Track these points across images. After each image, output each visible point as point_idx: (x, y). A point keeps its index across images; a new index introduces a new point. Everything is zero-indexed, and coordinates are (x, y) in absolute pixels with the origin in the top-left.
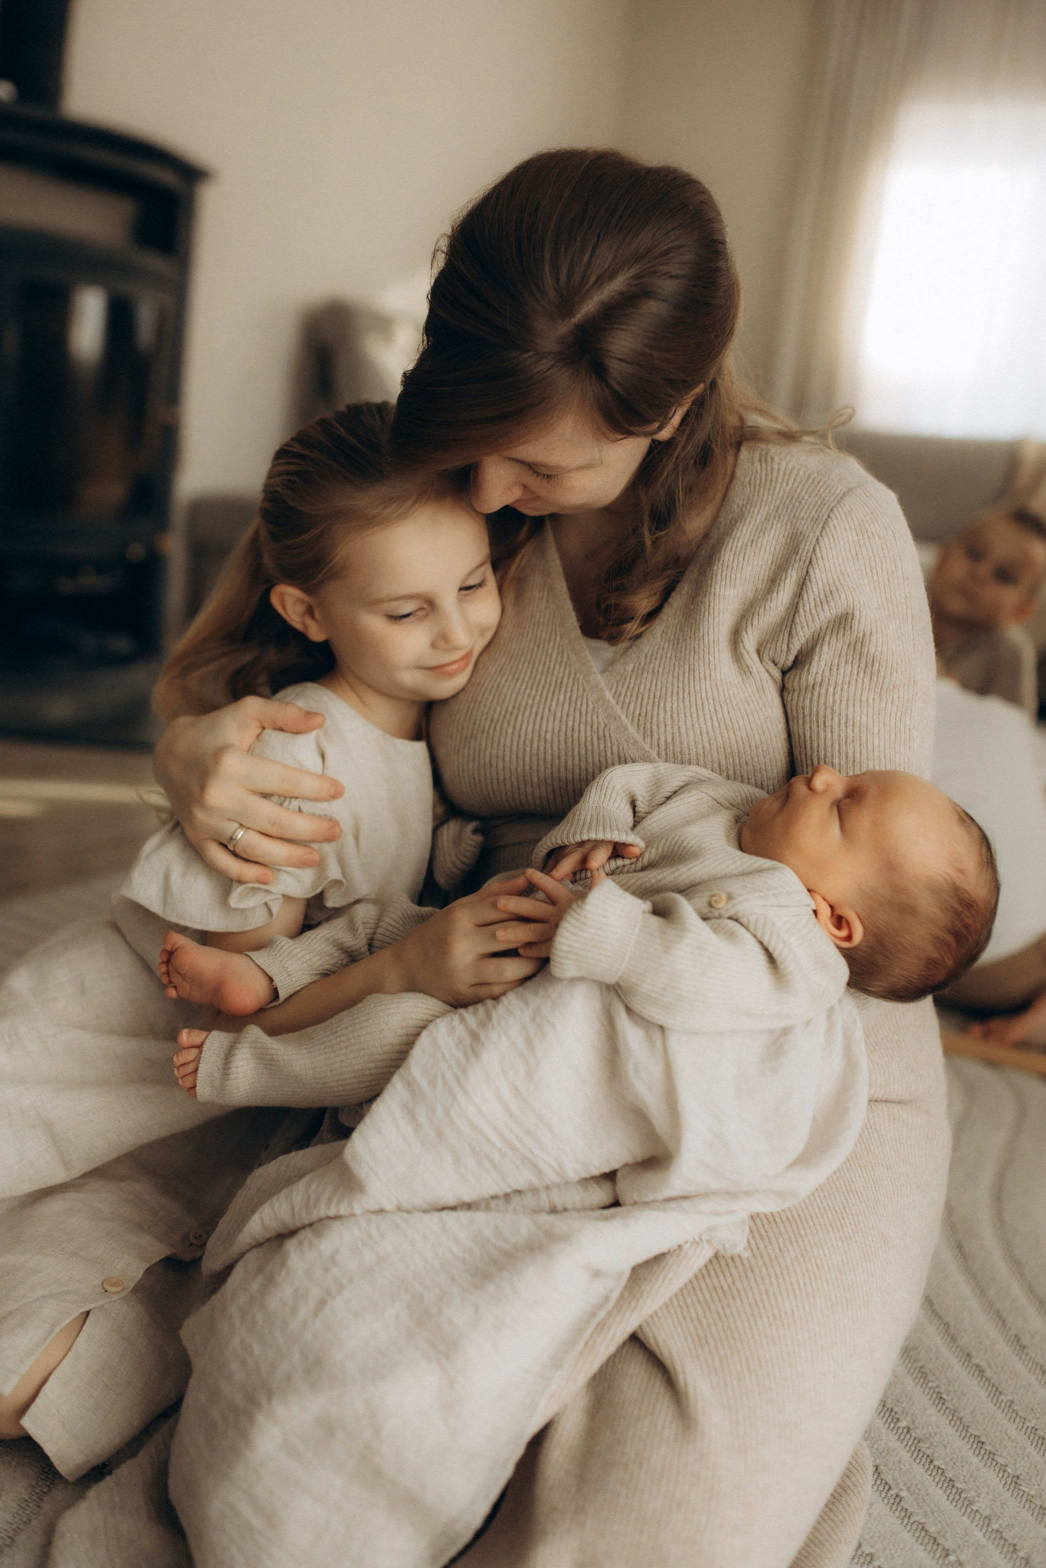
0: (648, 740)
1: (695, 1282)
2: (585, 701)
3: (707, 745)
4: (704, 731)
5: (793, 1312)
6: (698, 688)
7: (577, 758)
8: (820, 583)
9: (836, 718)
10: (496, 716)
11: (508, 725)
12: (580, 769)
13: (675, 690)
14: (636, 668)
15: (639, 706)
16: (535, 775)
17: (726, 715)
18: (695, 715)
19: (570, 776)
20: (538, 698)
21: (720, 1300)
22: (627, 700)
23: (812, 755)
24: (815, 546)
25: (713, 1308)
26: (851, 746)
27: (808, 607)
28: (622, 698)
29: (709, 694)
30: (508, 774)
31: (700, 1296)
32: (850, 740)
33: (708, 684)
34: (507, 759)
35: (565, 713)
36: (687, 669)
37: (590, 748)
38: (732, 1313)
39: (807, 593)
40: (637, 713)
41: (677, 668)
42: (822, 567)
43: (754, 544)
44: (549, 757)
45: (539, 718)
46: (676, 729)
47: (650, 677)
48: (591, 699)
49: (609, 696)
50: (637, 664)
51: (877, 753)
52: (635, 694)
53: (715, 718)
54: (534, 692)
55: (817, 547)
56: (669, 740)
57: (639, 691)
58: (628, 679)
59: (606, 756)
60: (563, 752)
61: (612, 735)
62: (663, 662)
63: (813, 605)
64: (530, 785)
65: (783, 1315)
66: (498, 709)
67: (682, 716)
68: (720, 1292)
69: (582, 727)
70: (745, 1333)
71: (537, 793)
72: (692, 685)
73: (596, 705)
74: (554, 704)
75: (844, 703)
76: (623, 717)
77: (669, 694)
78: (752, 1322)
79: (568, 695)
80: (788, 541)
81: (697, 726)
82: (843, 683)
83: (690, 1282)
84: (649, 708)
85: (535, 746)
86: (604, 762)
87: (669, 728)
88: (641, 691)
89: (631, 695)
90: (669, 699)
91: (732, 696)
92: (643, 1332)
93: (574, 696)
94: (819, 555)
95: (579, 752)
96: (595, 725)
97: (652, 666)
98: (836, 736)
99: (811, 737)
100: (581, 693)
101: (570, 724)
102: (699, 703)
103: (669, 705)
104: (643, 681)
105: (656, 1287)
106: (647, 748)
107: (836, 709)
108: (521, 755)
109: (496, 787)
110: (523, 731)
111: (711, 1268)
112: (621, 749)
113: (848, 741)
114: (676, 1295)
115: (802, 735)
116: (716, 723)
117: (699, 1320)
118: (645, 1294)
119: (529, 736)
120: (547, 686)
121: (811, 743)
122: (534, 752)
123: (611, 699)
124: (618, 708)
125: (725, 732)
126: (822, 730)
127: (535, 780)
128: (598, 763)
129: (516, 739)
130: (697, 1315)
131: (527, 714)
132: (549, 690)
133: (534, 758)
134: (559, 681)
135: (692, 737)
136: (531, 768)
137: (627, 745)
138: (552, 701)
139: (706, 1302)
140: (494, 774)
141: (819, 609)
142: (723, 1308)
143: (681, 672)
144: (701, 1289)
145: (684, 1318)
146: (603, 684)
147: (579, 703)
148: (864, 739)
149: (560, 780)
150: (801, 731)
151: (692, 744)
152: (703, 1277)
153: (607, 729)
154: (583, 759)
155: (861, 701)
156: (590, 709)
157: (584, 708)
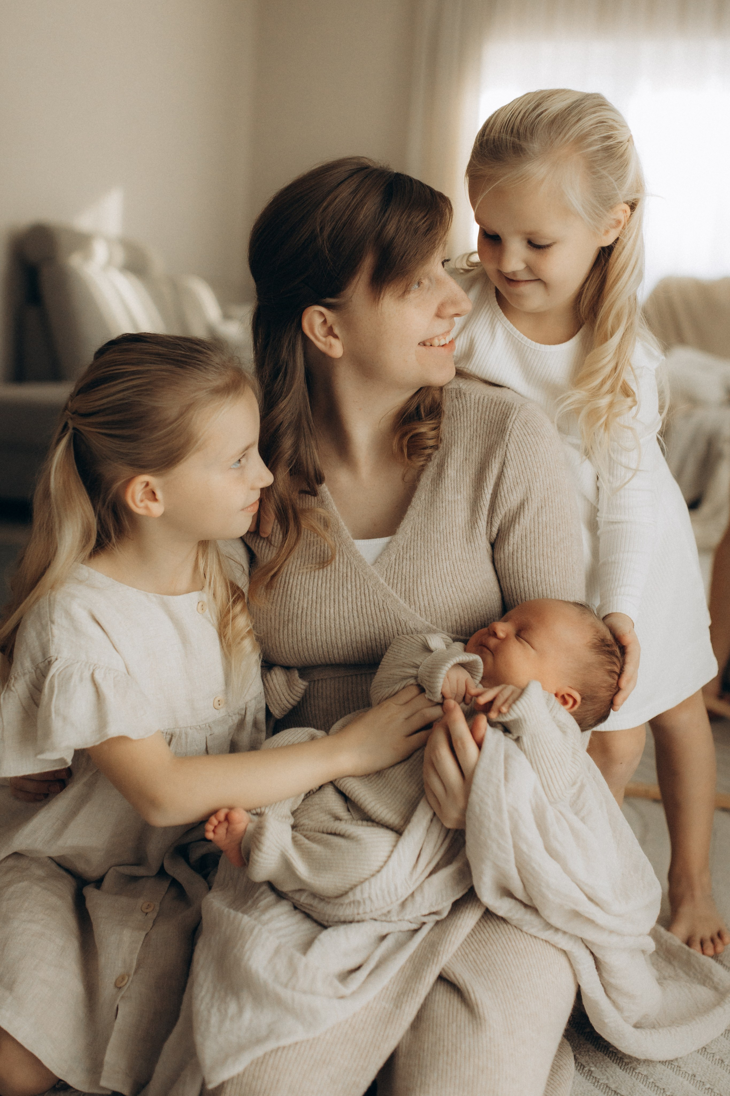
0: (413, 607)
1: (468, 939)
2: (366, 586)
3: (451, 604)
4: (448, 595)
5: (525, 948)
6: (441, 566)
7: (367, 626)
8: (511, 477)
9: (529, 571)
10: (305, 606)
11: (316, 611)
12: (370, 633)
13: (427, 570)
14: (398, 557)
15: (404, 586)
16: (339, 642)
17: (460, 583)
18: (441, 586)
19: (364, 639)
20: (332, 589)
21: (484, 947)
22: (395, 581)
23: (517, 598)
24: (506, 451)
25: (481, 953)
26: (540, 587)
27: (503, 493)
28: (391, 581)
29: (449, 570)
30: (320, 644)
31: (473, 947)
32: (539, 583)
33: (448, 563)
34: (319, 634)
35: (354, 597)
36: (434, 554)
37: (375, 618)
38: (492, 954)
39: (502, 484)
40: (403, 590)
41: (426, 554)
42: (512, 466)
43: (467, 461)
44: (348, 629)
45: (337, 603)
46: (430, 597)
47: (408, 563)
48: (370, 585)
49: (382, 581)
50: (398, 555)
51: (556, 587)
52: (400, 576)
53: (453, 585)
54: (328, 585)
55: (508, 451)
56: (427, 605)
57: (402, 573)
58: (393, 565)
59: (387, 622)
60: (357, 624)
61: (389, 607)
62: (415, 551)
63: (506, 492)
64: (336, 648)
65: (520, 950)
66: (306, 600)
67: (433, 587)
68: (484, 943)
69: (368, 604)
70: (502, 964)
71: (341, 653)
72: (438, 565)
73: (374, 588)
74: (345, 592)
75: (533, 559)
76: (394, 594)
77: (423, 573)
78: (504, 958)
79: (354, 584)
80: (488, 450)
81: (443, 593)
82: (530, 546)
83: (466, 940)
84: (411, 584)
85: (337, 623)
86: (386, 626)
87: (425, 597)
88: (404, 573)
89: (398, 577)
90: (423, 577)
91: (463, 569)
92: (445, 972)
93: (358, 584)
94: (509, 458)
95: (368, 622)
96: (376, 603)
97: (408, 555)
98: (530, 583)
99: (515, 588)
100: (362, 581)
101: (359, 604)
102: (443, 577)
103: (423, 581)
104: (404, 566)
105: (447, 947)
106: (413, 612)
107: (529, 564)
108: (328, 631)
109: (311, 653)
110: (328, 613)
111: (476, 931)
112: (396, 615)
113: (538, 584)
114: (459, 948)
115: (509, 588)
116: (454, 589)
117: (475, 962)
118: (441, 953)
119: (332, 617)
120: (337, 580)
121: (516, 591)
122: (338, 626)
123: (384, 583)
124: (389, 588)
125: (460, 594)
126: (522, 581)
127: (340, 645)
128: (382, 627)
129: (323, 619)
130: (474, 959)
131: (328, 601)
132: (339, 582)
133: (338, 631)
134: (345, 575)
135: (441, 600)
136: (336, 638)
137: (400, 613)
138: (343, 590)
139: (477, 950)
140: (309, 645)
141: (510, 494)
142: (487, 952)
143: (429, 557)
144: (472, 943)
145: (466, 961)
146: (376, 573)
147: (362, 589)
148: (547, 580)
149: (357, 642)
150: (508, 585)
151: (441, 605)
152: (472, 936)
153: (385, 604)
154: (371, 626)
155: (543, 556)
156: (371, 592)
157: (367, 592)
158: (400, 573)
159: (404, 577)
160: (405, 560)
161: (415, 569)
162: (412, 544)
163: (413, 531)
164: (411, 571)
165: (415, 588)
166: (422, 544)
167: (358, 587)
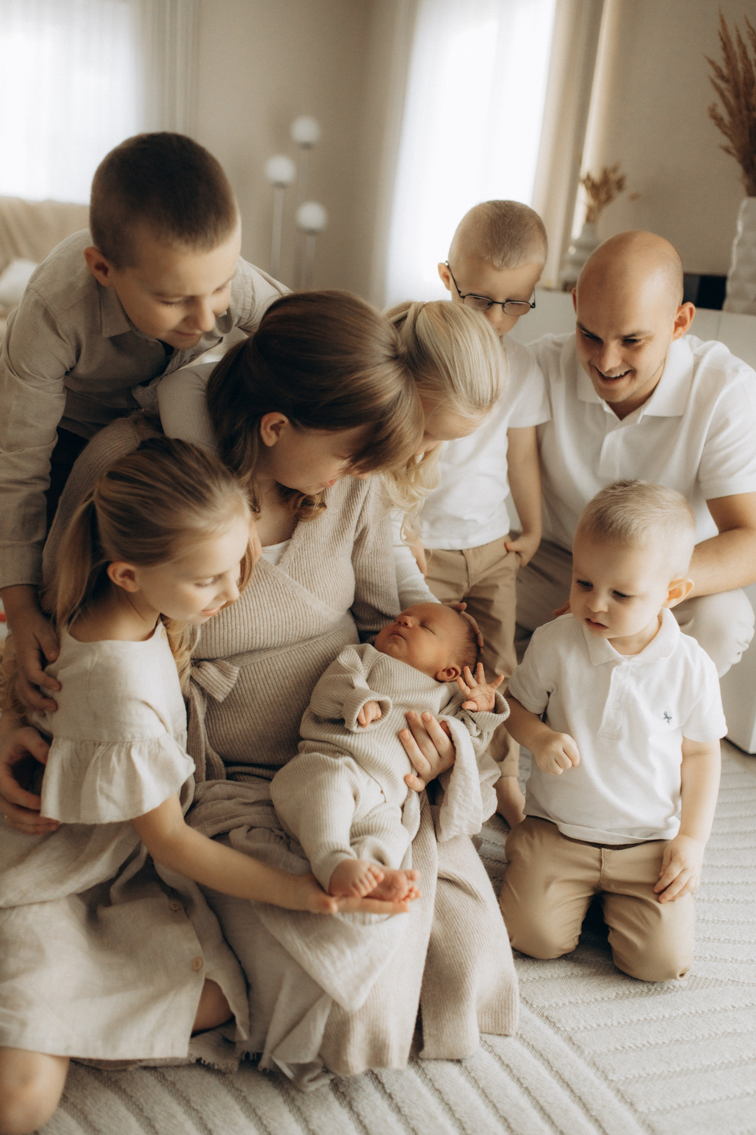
6: (329, 561)
13: (319, 565)
14: (296, 557)
18: (330, 575)
28: (294, 575)
29: (334, 563)
33: (333, 559)
47: (305, 561)
48: (280, 581)
49: (287, 576)
50: (296, 555)
58: (294, 564)
73: (283, 583)
76: (299, 585)
77: (317, 568)
88: (303, 569)
90: (317, 570)
103: (318, 573)
104: (302, 564)
116: (338, 577)
123: (289, 577)
124: (294, 581)
146: (282, 571)
156: (282, 586)
157: (278, 586)
158: (300, 569)
159: (303, 572)
160: (302, 559)
161: (311, 565)
162: (306, 546)
163: (305, 537)
164: (308, 567)
165: (313, 579)
166: (314, 545)
167: (270, 583)
